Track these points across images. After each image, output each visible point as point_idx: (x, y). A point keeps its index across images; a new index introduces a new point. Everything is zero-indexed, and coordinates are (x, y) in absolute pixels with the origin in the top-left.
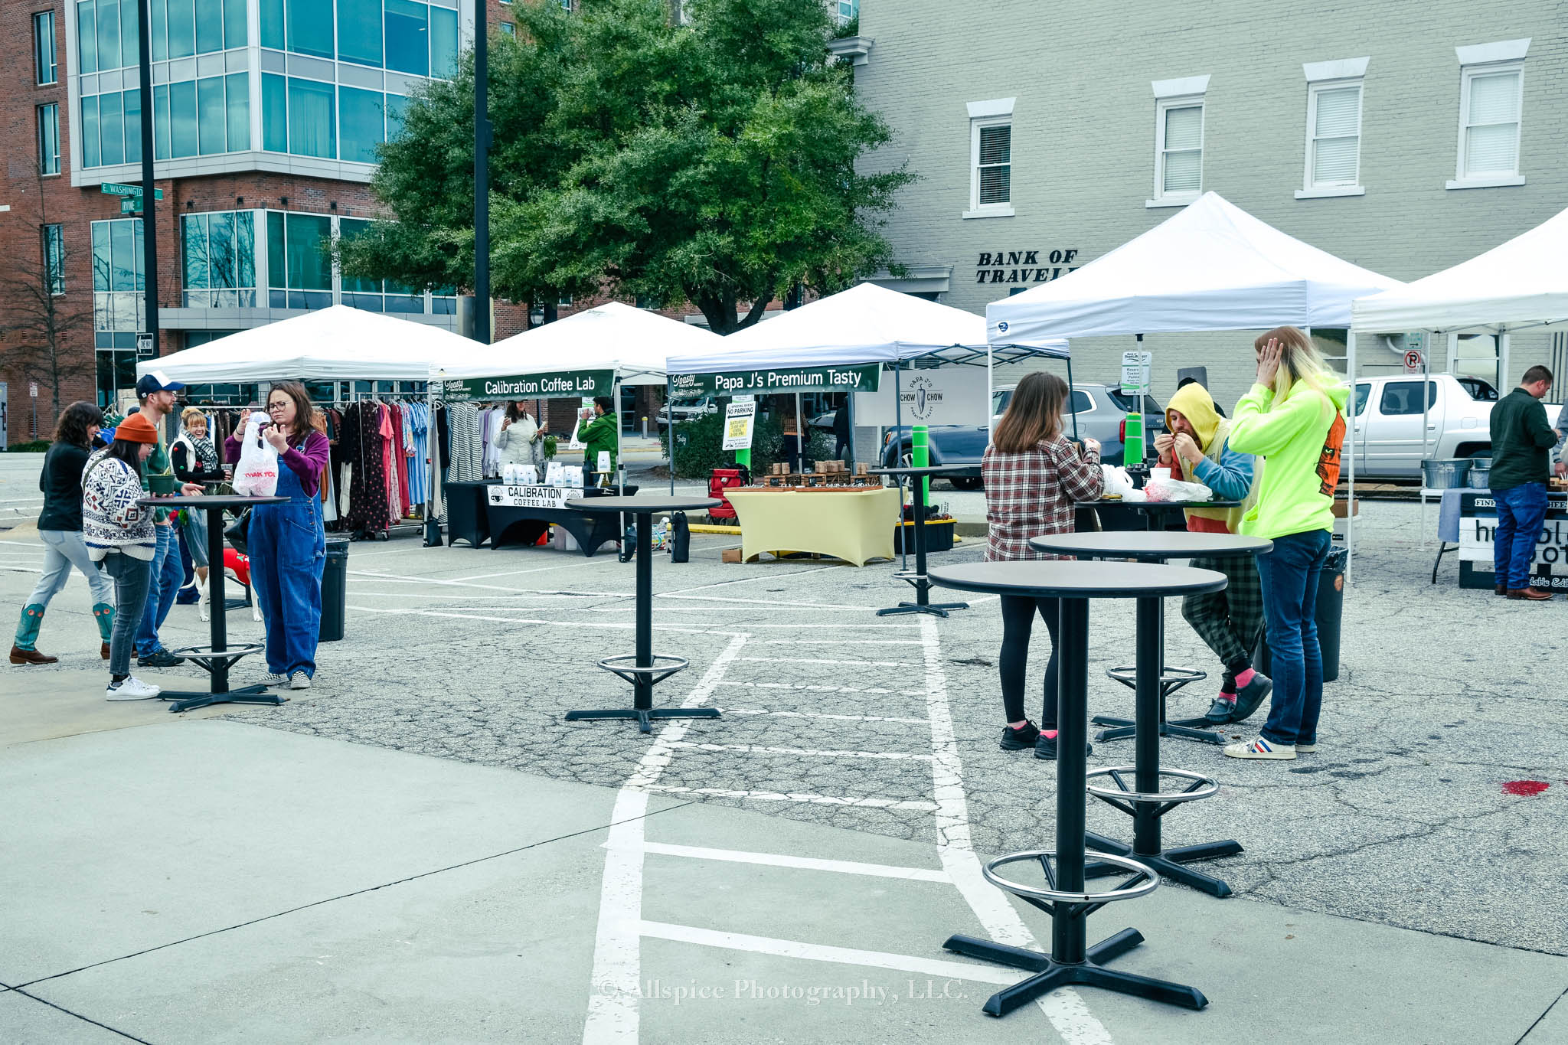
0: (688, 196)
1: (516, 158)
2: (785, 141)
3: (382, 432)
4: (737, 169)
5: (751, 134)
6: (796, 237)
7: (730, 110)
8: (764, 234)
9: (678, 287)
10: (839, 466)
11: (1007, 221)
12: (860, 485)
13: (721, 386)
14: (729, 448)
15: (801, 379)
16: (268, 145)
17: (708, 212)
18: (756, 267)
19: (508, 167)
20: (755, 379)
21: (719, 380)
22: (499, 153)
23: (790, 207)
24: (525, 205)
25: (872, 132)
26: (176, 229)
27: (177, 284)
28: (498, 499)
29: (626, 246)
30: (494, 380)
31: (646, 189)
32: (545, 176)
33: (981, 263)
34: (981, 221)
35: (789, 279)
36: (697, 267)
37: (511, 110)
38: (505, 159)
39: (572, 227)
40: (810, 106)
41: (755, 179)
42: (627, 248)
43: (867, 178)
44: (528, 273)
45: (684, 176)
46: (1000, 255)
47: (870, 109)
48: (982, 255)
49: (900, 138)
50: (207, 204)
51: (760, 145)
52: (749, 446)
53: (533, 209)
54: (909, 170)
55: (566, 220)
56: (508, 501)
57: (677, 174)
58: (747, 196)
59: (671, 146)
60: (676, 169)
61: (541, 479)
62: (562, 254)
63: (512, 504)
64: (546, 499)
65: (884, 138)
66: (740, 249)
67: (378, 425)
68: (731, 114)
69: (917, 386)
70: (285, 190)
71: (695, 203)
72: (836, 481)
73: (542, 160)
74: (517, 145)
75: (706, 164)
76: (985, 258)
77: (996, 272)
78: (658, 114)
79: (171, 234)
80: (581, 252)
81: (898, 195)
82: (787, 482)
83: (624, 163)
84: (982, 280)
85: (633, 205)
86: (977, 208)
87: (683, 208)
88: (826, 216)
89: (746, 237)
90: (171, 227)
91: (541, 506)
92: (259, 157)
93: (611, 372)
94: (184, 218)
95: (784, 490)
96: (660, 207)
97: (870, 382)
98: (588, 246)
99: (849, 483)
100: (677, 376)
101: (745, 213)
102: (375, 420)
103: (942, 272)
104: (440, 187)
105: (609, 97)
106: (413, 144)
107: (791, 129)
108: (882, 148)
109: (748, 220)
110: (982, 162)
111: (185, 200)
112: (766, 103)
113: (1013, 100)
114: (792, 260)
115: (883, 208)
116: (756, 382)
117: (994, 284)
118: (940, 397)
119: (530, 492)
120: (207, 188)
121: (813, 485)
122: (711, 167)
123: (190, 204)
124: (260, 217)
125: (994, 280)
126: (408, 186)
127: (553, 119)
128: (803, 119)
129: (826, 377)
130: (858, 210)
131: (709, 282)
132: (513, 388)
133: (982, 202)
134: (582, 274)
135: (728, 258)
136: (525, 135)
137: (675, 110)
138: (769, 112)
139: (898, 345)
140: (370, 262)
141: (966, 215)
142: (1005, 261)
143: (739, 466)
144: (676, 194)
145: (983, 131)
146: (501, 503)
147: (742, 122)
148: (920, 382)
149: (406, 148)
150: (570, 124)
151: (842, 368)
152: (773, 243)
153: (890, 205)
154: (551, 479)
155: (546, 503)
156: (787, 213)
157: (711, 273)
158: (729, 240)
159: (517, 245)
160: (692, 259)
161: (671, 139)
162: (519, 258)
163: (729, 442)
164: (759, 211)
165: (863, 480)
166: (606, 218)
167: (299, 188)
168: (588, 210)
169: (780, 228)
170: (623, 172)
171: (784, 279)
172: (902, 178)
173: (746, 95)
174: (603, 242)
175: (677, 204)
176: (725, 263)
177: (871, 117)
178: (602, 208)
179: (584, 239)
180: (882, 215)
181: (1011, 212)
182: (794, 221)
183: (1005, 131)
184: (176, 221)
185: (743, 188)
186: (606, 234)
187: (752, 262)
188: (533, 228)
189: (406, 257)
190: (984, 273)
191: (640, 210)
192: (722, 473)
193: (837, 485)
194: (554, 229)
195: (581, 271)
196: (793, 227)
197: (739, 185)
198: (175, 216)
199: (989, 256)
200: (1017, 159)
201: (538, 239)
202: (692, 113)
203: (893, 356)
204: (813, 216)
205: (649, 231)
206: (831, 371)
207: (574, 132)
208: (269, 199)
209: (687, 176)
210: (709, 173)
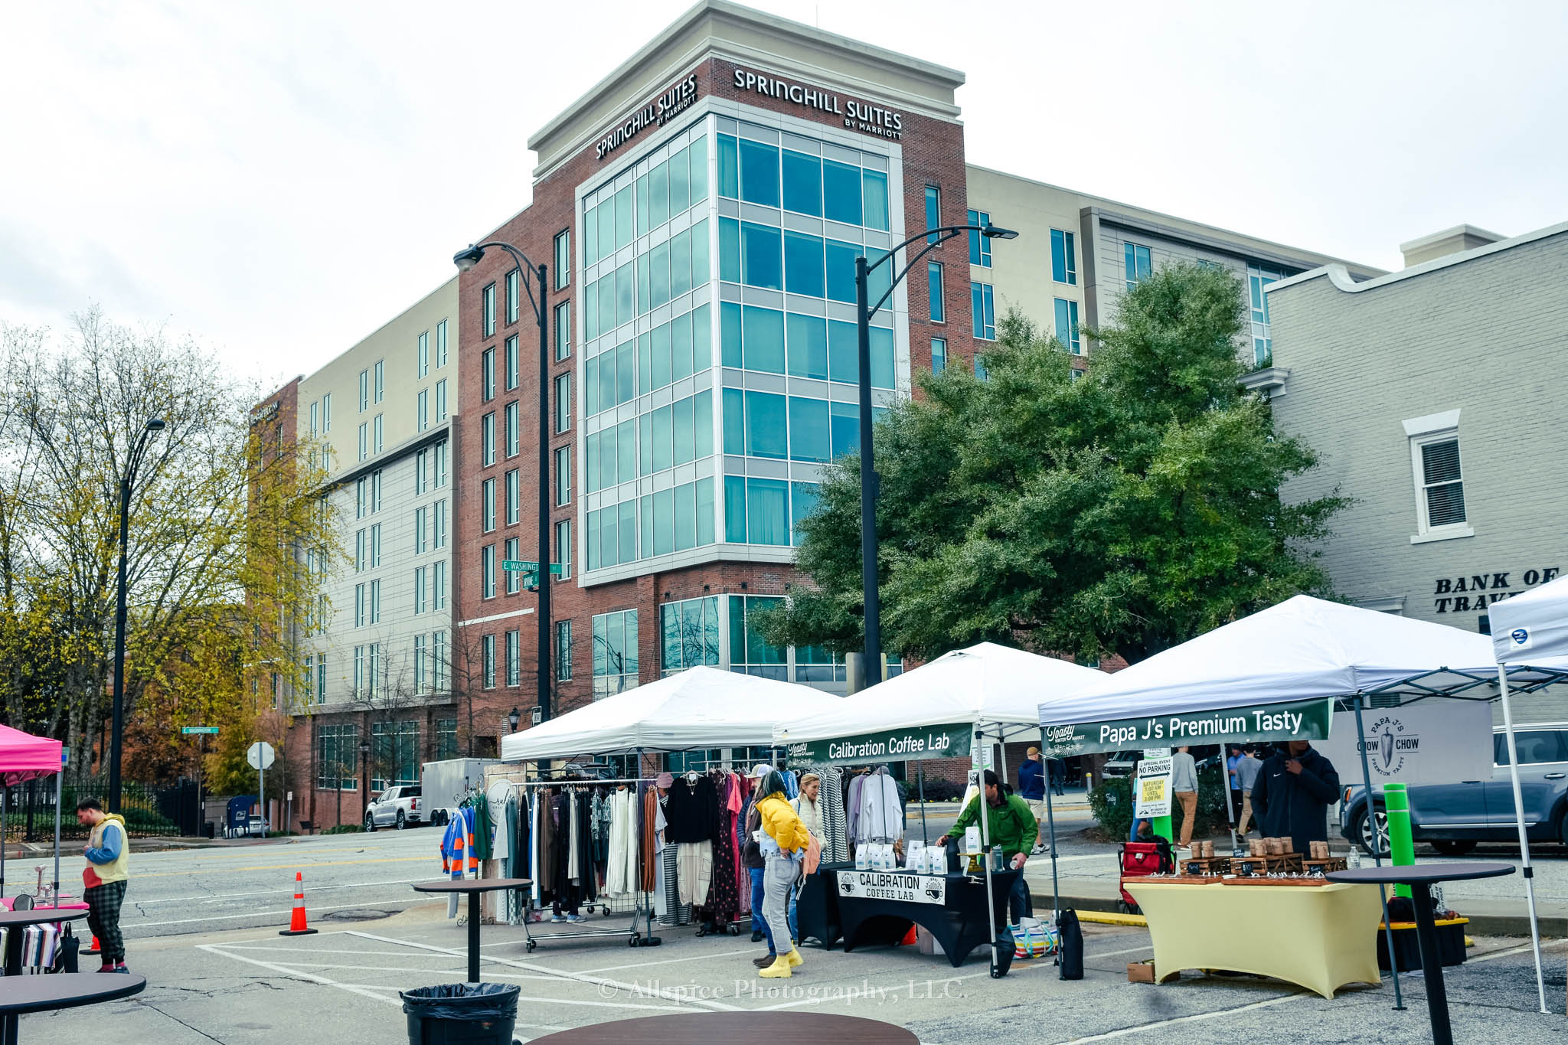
0: (1096, 536)
1: (923, 518)
2: (1198, 472)
3: (730, 806)
4: (1146, 505)
5: (1159, 468)
6: (1217, 571)
7: (1136, 448)
8: (1180, 570)
9: (1090, 633)
10: (1284, 846)
11: (1466, 542)
12: (1318, 875)
13: (1107, 739)
14: (1143, 816)
15: (1215, 725)
16: (729, 538)
17: (1117, 551)
18: (1173, 605)
19: (915, 527)
20: (1153, 728)
21: (1105, 731)
22: (906, 515)
23: (1206, 540)
24: (929, 560)
25: (1296, 459)
26: (656, 617)
27: (657, 665)
28: (848, 888)
29: (1031, 593)
30: (839, 741)
31: (1052, 534)
32: (953, 534)
33: (1439, 591)
34: (1436, 545)
35: (1213, 617)
36: (1108, 610)
37: (916, 472)
38: (913, 520)
39: (971, 579)
40: (1224, 431)
41: (1168, 515)
42: (1030, 596)
43: (1294, 507)
44: (932, 629)
45: (1088, 516)
46: (1462, 581)
47: (1290, 434)
48: (1440, 582)
49: (1329, 461)
50: (681, 593)
51: (1169, 477)
52: (1168, 812)
53: (936, 564)
54: (1343, 495)
55: (968, 571)
56: (860, 891)
57: (1082, 514)
58: (1158, 532)
59: (1074, 487)
60: (1081, 510)
61: (900, 863)
62: (965, 606)
63: (864, 895)
64: (903, 890)
65: (1309, 463)
66: (1154, 587)
67: (726, 798)
68: (1137, 453)
69: (1382, 730)
70: (745, 577)
71: (1102, 542)
72: (1281, 869)
73: (949, 518)
74: (923, 505)
75: (1113, 502)
76: (1443, 585)
77: (1458, 600)
78: (1060, 457)
79: (652, 622)
80: (986, 603)
81: (1334, 522)
82: (1212, 869)
83: (1026, 508)
84: (1442, 610)
85: (1038, 549)
86: (1426, 531)
87: (1091, 549)
88: (1250, 548)
89: (1160, 575)
90: (652, 616)
91: (897, 899)
92: (723, 549)
93: (969, 725)
94: (663, 608)
95: (1207, 882)
96: (1067, 549)
97: (1315, 726)
98: (992, 596)
99: (1300, 871)
100: (1052, 729)
101: (1159, 550)
102: (725, 791)
103: (1394, 603)
104: (854, 554)
105: (1012, 449)
106: (830, 516)
107: (1203, 457)
108: (1309, 474)
109: (1162, 557)
110: (1427, 482)
111: (663, 592)
112: (1175, 435)
113: (1458, 412)
114: (1215, 597)
115: (1317, 536)
116: (1153, 733)
117: (1458, 614)
118: (1415, 744)
119: (884, 881)
120: (681, 579)
121: (1248, 874)
122: (1117, 504)
123: (667, 594)
124: (723, 600)
125: (1457, 609)
126: (825, 555)
127: (958, 476)
128: (1215, 446)
129: (1251, 722)
130: (1289, 541)
131: (1124, 625)
132: (858, 750)
133: (1432, 525)
134: (985, 626)
135: (1143, 598)
136: (931, 495)
137: (1076, 451)
138: (1178, 444)
139: (1356, 671)
140: (789, 630)
141: (1414, 539)
142: (1469, 586)
143: (1157, 839)
144: (1082, 536)
145: (1424, 449)
146: (854, 894)
147: (1150, 457)
148: (1385, 725)
149: (823, 520)
150: (973, 479)
151: (1274, 707)
152: (1192, 581)
153: (1325, 532)
154: (913, 864)
155: (902, 895)
156: (1206, 547)
157: (1124, 615)
158: (1141, 579)
159: (920, 600)
160: (1102, 601)
161: (1073, 479)
162: (924, 612)
163: (1143, 808)
164: (1174, 547)
165: (1322, 868)
166: (1009, 565)
167: (756, 574)
168: (991, 558)
169: (1198, 562)
170: (1026, 517)
171: (1207, 617)
172: (1335, 503)
173: (1153, 431)
174: (1008, 591)
175: (1085, 546)
176: (1140, 604)
177: (1292, 441)
178: (1003, 555)
179: (987, 589)
180: (1315, 545)
181: (1470, 532)
182: (1214, 554)
183: (1451, 447)
184: (656, 610)
185: (1156, 525)
186: (1011, 581)
187: (1168, 600)
188: (937, 583)
189: (819, 623)
190: (1443, 602)
191: (1044, 555)
192: (1136, 847)
193: (1283, 875)
194: (955, 582)
195: (984, 622)
196: (1213, 561)
197: (1152, 522)
198: (656, 605)
199: (1448, 582)
200: (1468, 475)
201: (940, 593)
202: (1094, 455)
203: (1350, 687)
204: (1232, 546)
205: (1055, 575)
206: (1258, 713)
207: (977, 487)
208: (731, 585)
209: (1093, 516)
210: (1116, 511)
